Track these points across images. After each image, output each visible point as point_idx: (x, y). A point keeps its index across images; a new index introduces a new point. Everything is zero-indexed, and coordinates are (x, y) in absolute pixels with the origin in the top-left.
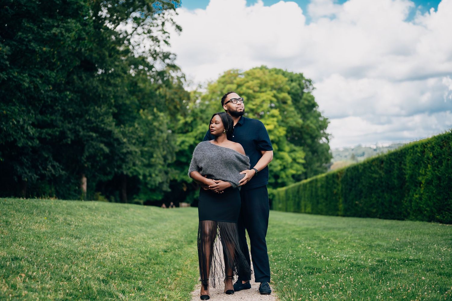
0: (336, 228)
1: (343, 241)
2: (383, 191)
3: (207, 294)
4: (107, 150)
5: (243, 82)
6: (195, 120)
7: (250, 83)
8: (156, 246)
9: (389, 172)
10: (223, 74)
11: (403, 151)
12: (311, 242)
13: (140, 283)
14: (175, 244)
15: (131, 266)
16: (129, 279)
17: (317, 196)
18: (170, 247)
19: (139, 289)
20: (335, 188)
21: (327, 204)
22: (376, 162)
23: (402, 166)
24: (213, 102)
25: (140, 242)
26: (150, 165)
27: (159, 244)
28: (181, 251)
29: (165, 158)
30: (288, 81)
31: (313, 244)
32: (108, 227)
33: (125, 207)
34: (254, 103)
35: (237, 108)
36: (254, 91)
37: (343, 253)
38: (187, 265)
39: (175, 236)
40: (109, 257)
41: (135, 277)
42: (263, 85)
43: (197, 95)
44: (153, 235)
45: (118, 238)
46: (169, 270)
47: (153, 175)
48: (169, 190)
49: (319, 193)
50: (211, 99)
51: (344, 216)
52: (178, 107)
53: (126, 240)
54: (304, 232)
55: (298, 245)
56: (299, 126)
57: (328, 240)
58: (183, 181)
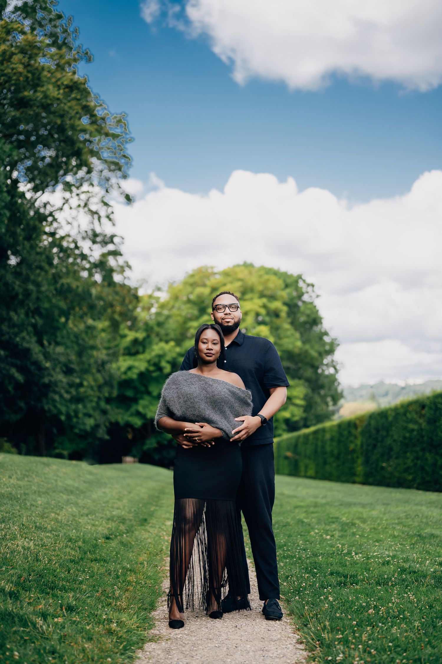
0: (360, 504)
1: (375, 526)
2: (423, 450)
3: (180, 619)
4: (19, 377)
5: (219, 285)
6: (148, 336)
8: (93, 528)
9: (433, 421)
10: (191, 272)
12: (328, 528)
13: (70, 598)
14: (121, 525)
15: (55, 564)
16: (52, 589)
17: (324, 453)
18: (113, 529)
19: (70, 609)
20: (351, 442)
21: (338, 466)
22: (414, 407)
24: (176, 311)
25: (68, 521)
26: (77, 399)
27: (97, 526)
28: (131, 538)
31: (331, 531)
32: (19, 496)
33: (44, 464)
35: (223, 319)
37: (383, 549)
38: (142, 563)
39: (119, 511)
40: (20, 549)
41: (63, 585)
42: (247, 290)
43: (153, 301)
44: (88, 509)
45: (34, 515)
46: (115, 571)
48: (107, 437)
49: (328, 448)
50: (173, 307)
51: (364, 483)
53: (47, 517)
54: (312, 509)
55: (309, 532)
57: (353, 524)
58: (128, 425)
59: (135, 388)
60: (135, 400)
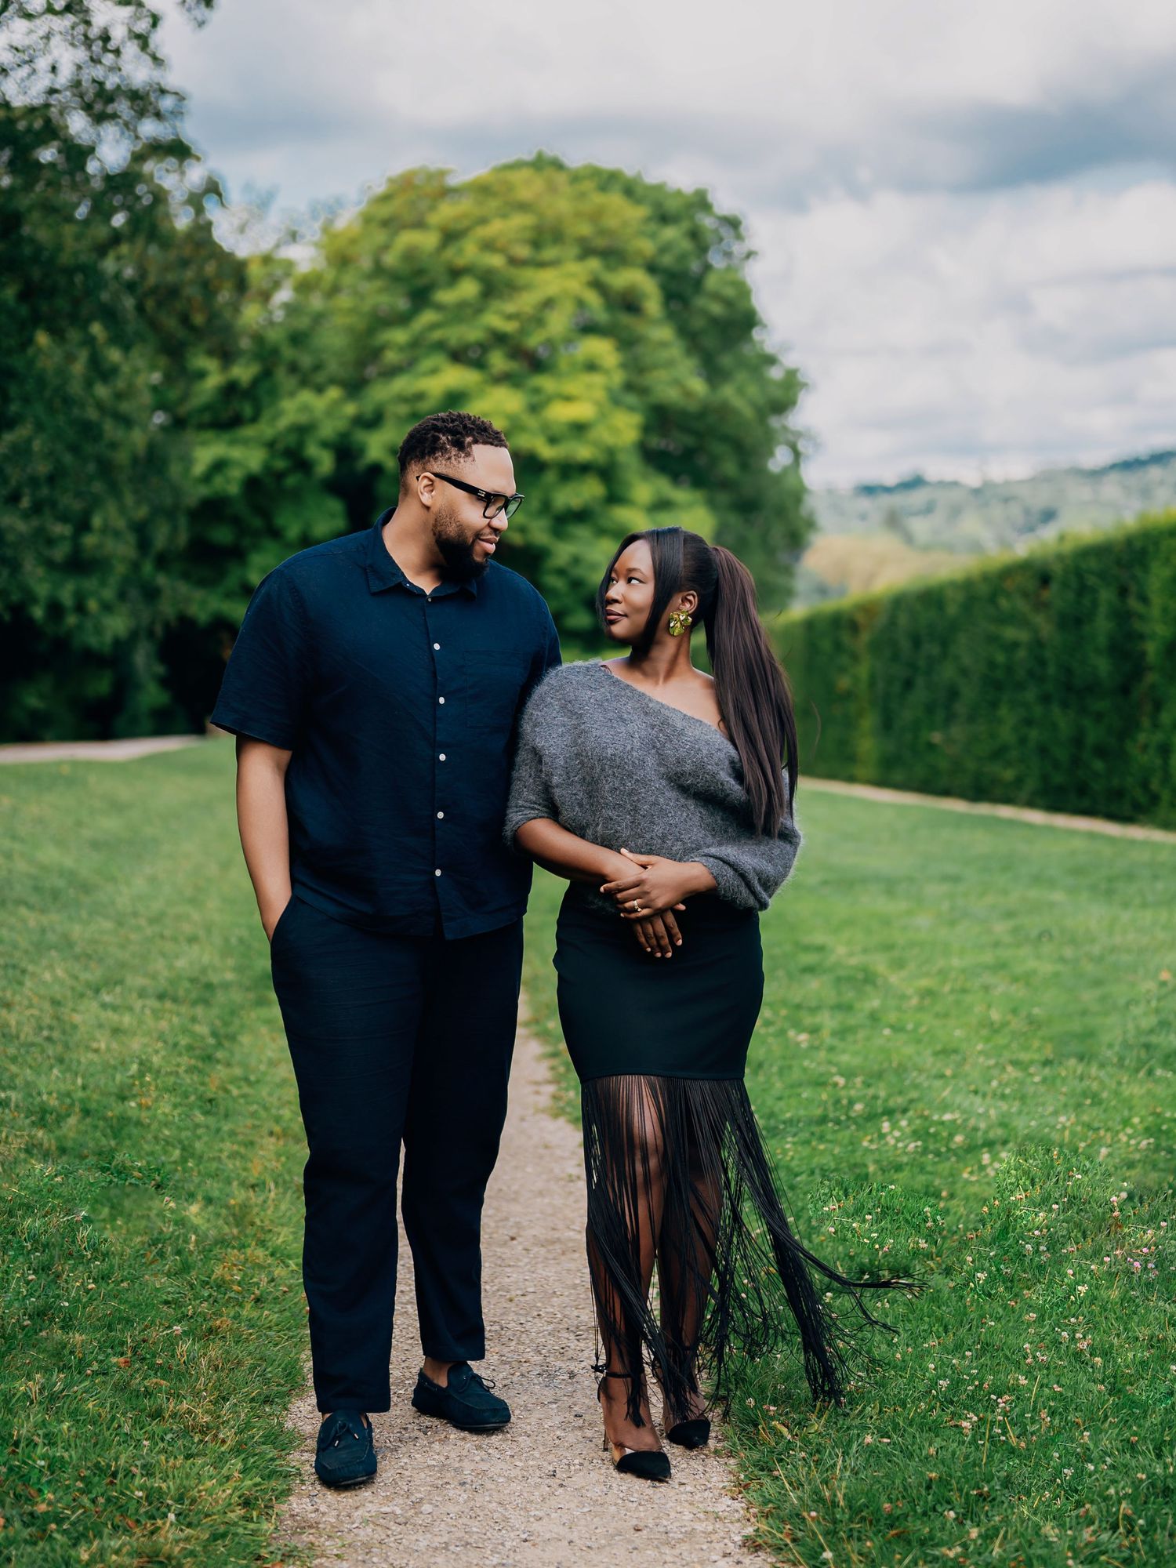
1: (933, 983)
2: (1045, 700)
5: (465, 223)
6: (267, 374)
7: (495, 228)
8: (116, 1046)
9: (1074, 622)
10: (381, 189)
11: (1138, 544)
20: (843, 670)
22: (1019, 580)
23: (1133, 603)
24: (344, 301)
25: (39, 1030)
26: (79, 564)
29: (142, 532)
30: (648, 220)
34: (510, 307)
36: (514, 262)
42: (545, 236)
43: (277, 273)
44: (100, 960)
47: (93, 605)
50: (334, 290)
51: (879, 784)
52: (199, 319)
56: (692, 406)
58: (221, 625)
59: (236, 521)
60: (237, 554)
